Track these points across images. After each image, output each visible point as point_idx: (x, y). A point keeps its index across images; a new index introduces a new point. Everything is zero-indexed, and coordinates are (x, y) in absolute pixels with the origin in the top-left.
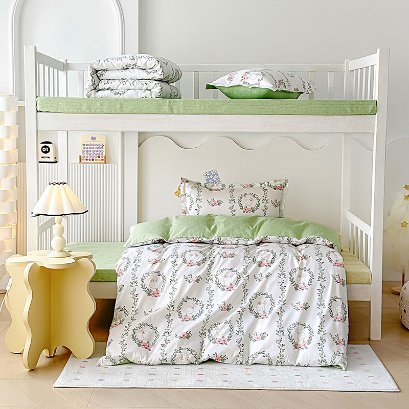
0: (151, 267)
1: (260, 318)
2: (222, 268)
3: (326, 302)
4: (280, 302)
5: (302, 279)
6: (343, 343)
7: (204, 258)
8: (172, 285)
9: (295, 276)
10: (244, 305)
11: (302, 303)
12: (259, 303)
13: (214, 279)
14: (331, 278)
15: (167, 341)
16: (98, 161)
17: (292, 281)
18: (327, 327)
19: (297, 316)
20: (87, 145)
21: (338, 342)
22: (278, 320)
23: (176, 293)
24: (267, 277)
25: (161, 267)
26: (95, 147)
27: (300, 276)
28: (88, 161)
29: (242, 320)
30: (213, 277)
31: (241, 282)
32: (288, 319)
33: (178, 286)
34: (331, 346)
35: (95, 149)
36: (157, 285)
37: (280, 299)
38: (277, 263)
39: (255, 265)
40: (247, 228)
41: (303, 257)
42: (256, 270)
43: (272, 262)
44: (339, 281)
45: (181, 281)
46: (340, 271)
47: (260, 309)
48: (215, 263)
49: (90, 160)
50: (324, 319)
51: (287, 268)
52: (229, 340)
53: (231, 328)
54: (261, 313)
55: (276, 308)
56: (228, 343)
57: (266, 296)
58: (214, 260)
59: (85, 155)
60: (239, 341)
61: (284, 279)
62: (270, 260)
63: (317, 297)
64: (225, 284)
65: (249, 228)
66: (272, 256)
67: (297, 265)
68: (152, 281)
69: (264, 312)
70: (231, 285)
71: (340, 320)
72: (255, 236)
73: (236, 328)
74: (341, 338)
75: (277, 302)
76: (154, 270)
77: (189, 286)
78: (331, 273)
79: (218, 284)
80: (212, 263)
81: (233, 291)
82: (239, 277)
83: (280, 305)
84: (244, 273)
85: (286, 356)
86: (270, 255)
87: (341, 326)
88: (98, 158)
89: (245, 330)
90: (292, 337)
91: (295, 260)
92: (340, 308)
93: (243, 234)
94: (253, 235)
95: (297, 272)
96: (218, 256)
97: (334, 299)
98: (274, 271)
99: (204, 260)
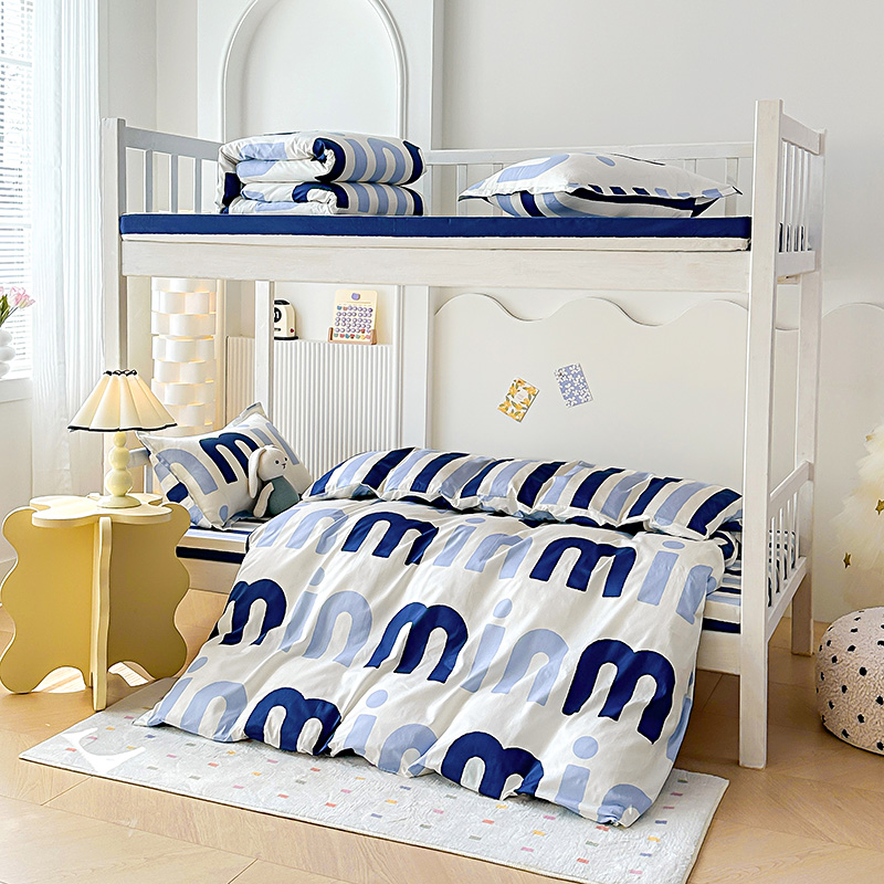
16: (360, 340)
20: (345, 309)
26: (357, 312)
28: (344, 339)
35: (357, 317)
49: (347, 337)
59: (340, 327)
88: (360, 334)
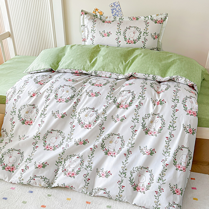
0: (29, 99)
1: (110, 155)
2: (85, 107)
3: (172, 151)
4: (129, 145)
5: (154, 125)
6: (180, 192)
7: (73, 95)
8: (41, 118)
9: (147, 121)
10: (97, 144)
11: (149, 148)
12: (111, 142)
13: (78, 116)
14: (182, 128)
15: (27, 167)
17: (143, 126)
18: (168, 177)
19: (141, 159)
21: (175, 192)
22: (124, 161)
23: (43, 125)
24: (122, 120)
25: (36, 100)
27: (152, 122)
29: (93, 156)
30: (77, 114)
31: (98, 122)
32: (133, 162)
33: (46, 120)
34: (168, 196)
36: (31, 115)
37: (130, 141)
38: (133, 106)
39: (114, 106)
40: (121, 64)
41: (159, 103)
42: (114, 111)
43: (130, 104)
44: (189, 131)
45: (49, 115)
46: (192, 121)
47: (110, 147)
48: (81, 101)
50: (166, 168)
51: (142, 113)
52: (77, 174)
53: (82, 162)
54: (111, 150)
55: (125, 149)
56: (76, 176)
57: (118, 136)
58: (80, 98)
60: (86, 176)
61: (136, 124)
62: (128, 101)
63: (164, 144)
64: (85, 122)
65: (122, 63)
66: (131, 99)
67: (151, 111)
68: (27, 113)
69: (114, 150)
70: (90, 123)
71: (182, 169)
72: (126, 71)
73: (86, 163)
74: (179, 187)
75: (126, 144)
76: (30, 103)
77: (55, 120)
78: (183, 122)
79: (79, 121)
80: (78, 100)
81: (90, 130)
82: (97, 118)
83: (128, 148)
84: (103, 114)
85: (124, 197)
86: (130, 97)
87: (182, 176)
89: (93, 166)
90: (133, 180)
91: (151, 104)
92: (184, 157)
93: (116, 69)
94: (124, 70)
95: (150, 118)
96: (85, 94)
97: (180, 148)
98: (129, 115)
99: (72, 97)
